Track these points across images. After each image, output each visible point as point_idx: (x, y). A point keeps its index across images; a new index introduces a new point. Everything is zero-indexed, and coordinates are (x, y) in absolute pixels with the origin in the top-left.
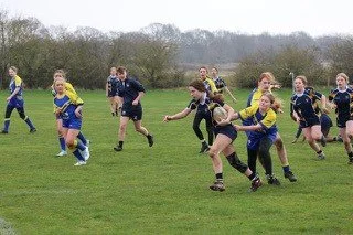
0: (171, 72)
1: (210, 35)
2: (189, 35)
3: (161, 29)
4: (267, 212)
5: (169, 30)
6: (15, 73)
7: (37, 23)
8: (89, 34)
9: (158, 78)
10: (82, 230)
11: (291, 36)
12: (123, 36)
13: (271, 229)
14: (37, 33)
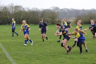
0: (57, 20)
1: (68, 10)
2: (62, 10)
3: (55, 8)
4: (84, 58)
5: (57, 8)
6: (13, 20)
7: (22, 7)
8: (35, 9)
9: (54, 21)
10: (33, 63)
11: (91, 10)
12: (44, 10)
13: (85, 63)
14: (21, 9)
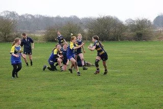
0: (14, 34)
1: (33, 17)
2: (23, 16)
3: (9, 13)
4: (60, 99)
9: (8, 37)
13: (61, 106)
